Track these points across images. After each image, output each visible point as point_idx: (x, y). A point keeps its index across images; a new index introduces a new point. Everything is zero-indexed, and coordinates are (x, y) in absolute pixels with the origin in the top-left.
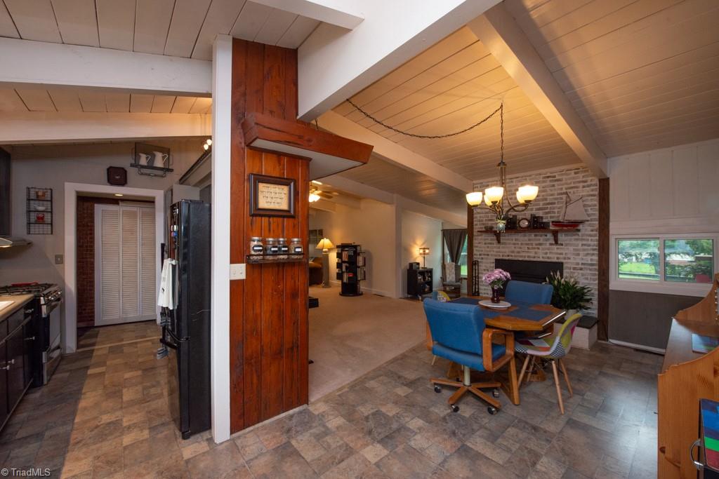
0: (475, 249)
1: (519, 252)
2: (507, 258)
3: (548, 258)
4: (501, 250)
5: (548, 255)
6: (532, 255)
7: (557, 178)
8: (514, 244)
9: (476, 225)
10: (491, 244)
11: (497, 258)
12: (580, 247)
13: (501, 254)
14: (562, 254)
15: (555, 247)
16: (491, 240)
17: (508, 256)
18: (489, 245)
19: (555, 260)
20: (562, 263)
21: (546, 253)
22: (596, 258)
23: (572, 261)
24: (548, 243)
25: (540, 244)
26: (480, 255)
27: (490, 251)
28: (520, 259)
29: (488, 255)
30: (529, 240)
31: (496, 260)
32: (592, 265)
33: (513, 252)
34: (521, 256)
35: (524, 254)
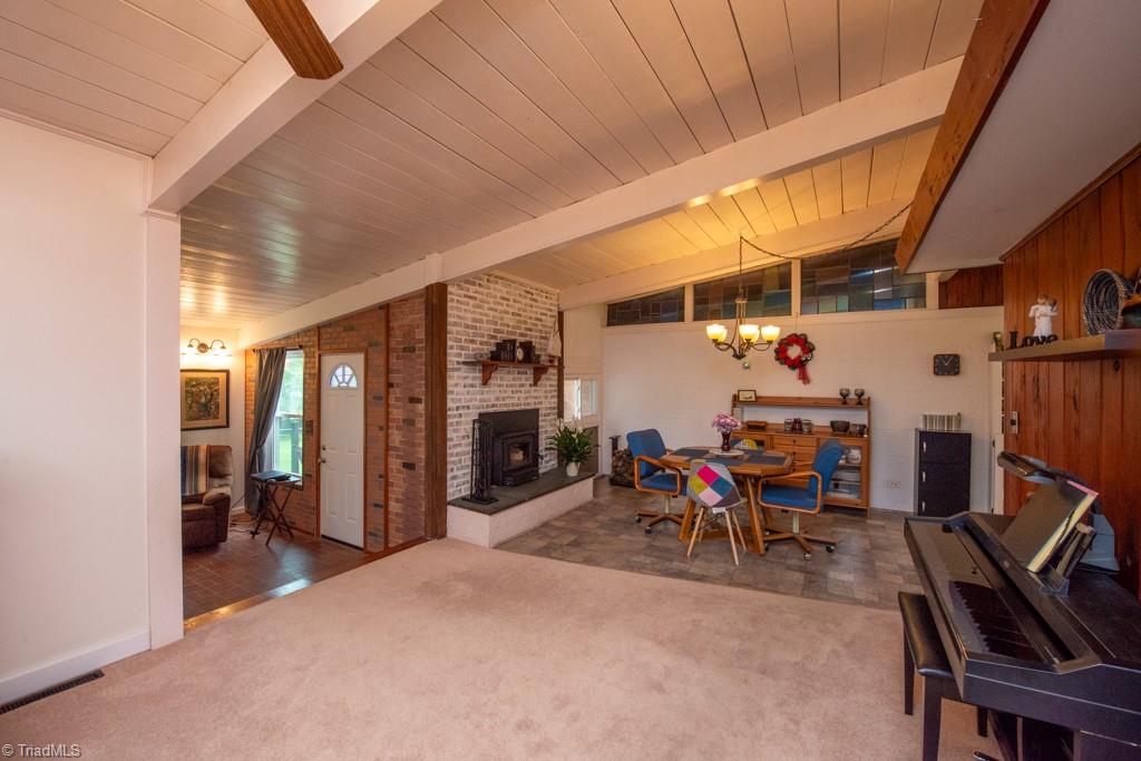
0: (449, 397)
1: (504, 399)
2: (491, 410)
3: (528, 404)
4: (485, 396)
5: (529, 401)
6: (515, 401)
7: (534, 296)
8: (500, 386)
9: (452, 347)
10: (472, 386)
11: (482, 411)
12: (548, 388)
13: (485, 404)
14: (536, 398)
15: (533, 388)
16: (474, 378)
17: (493, 406)
18: (471, 389)
19: (533, 407)
20: (537, 410)
21: (526, 398)
22: (556, 400)
23: (543, 406)
24: (528, 383)
25: (522, 386)
26: (458, 408)
27: (471, 400)
28: (505, 409)
29: (468, 407)
30: (514, 379)
31: (480, 415)
32: (554, 408)
33: (498, 399)
34: (506, 405)
35: (508, 401)
